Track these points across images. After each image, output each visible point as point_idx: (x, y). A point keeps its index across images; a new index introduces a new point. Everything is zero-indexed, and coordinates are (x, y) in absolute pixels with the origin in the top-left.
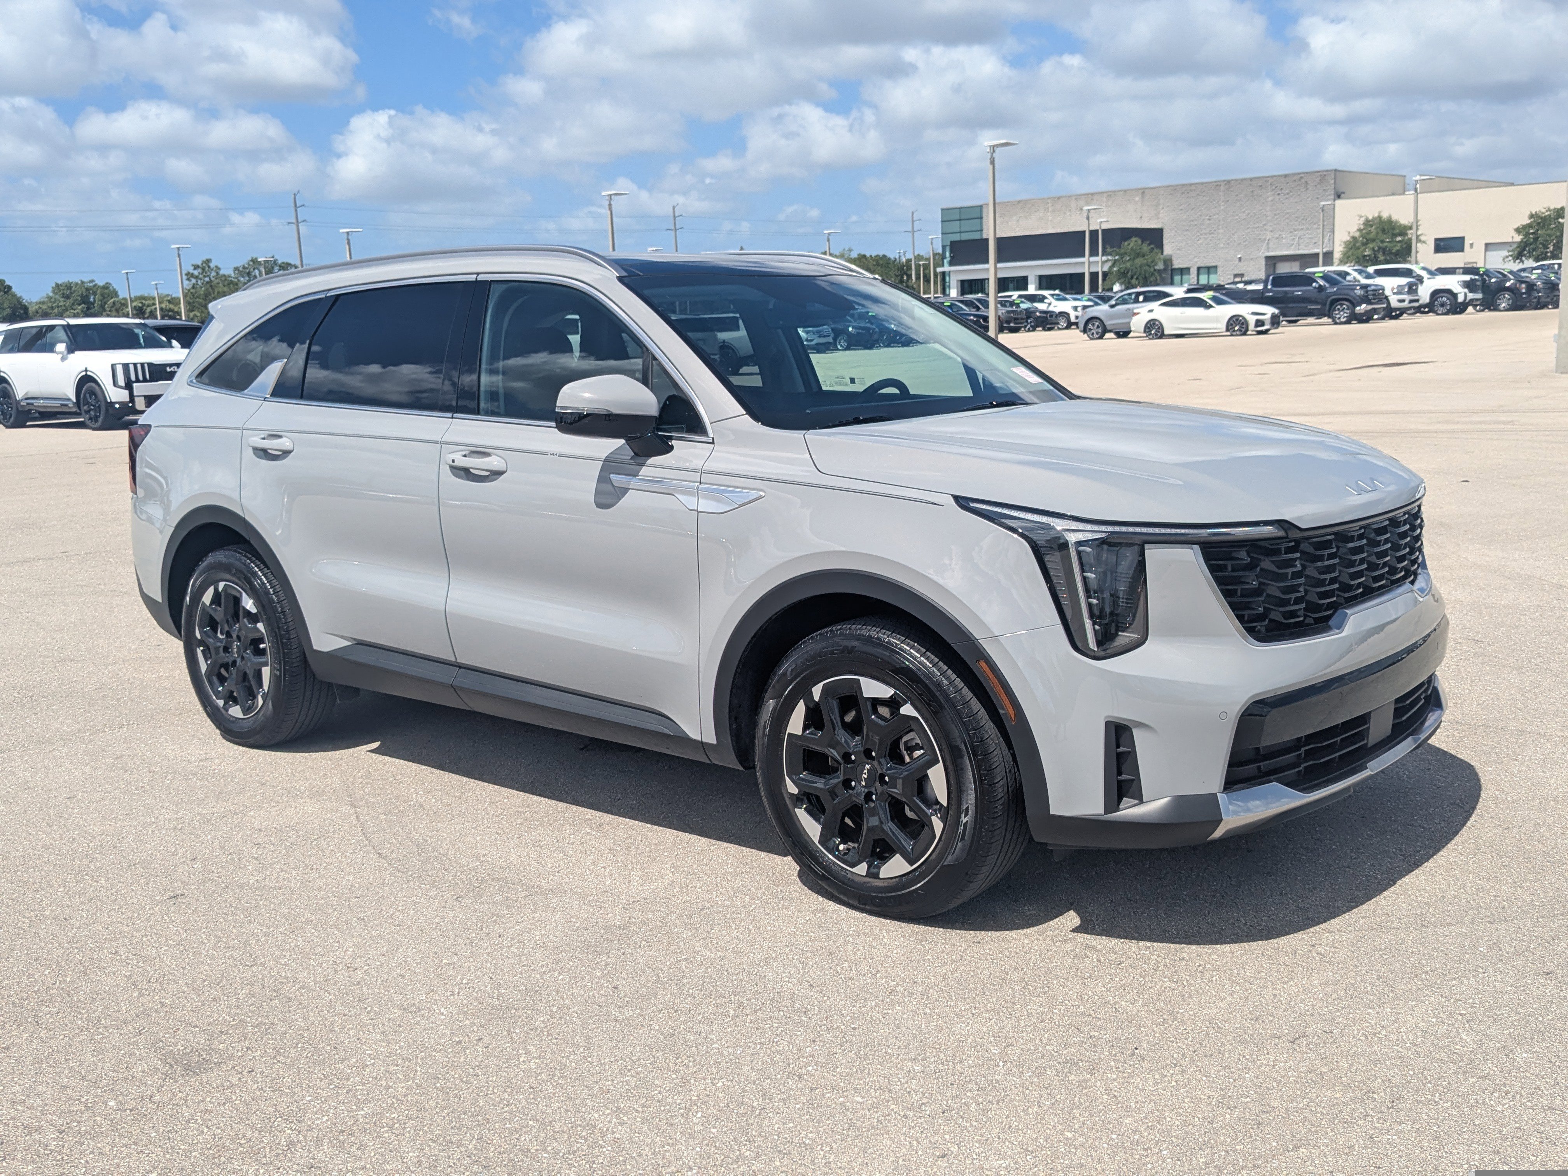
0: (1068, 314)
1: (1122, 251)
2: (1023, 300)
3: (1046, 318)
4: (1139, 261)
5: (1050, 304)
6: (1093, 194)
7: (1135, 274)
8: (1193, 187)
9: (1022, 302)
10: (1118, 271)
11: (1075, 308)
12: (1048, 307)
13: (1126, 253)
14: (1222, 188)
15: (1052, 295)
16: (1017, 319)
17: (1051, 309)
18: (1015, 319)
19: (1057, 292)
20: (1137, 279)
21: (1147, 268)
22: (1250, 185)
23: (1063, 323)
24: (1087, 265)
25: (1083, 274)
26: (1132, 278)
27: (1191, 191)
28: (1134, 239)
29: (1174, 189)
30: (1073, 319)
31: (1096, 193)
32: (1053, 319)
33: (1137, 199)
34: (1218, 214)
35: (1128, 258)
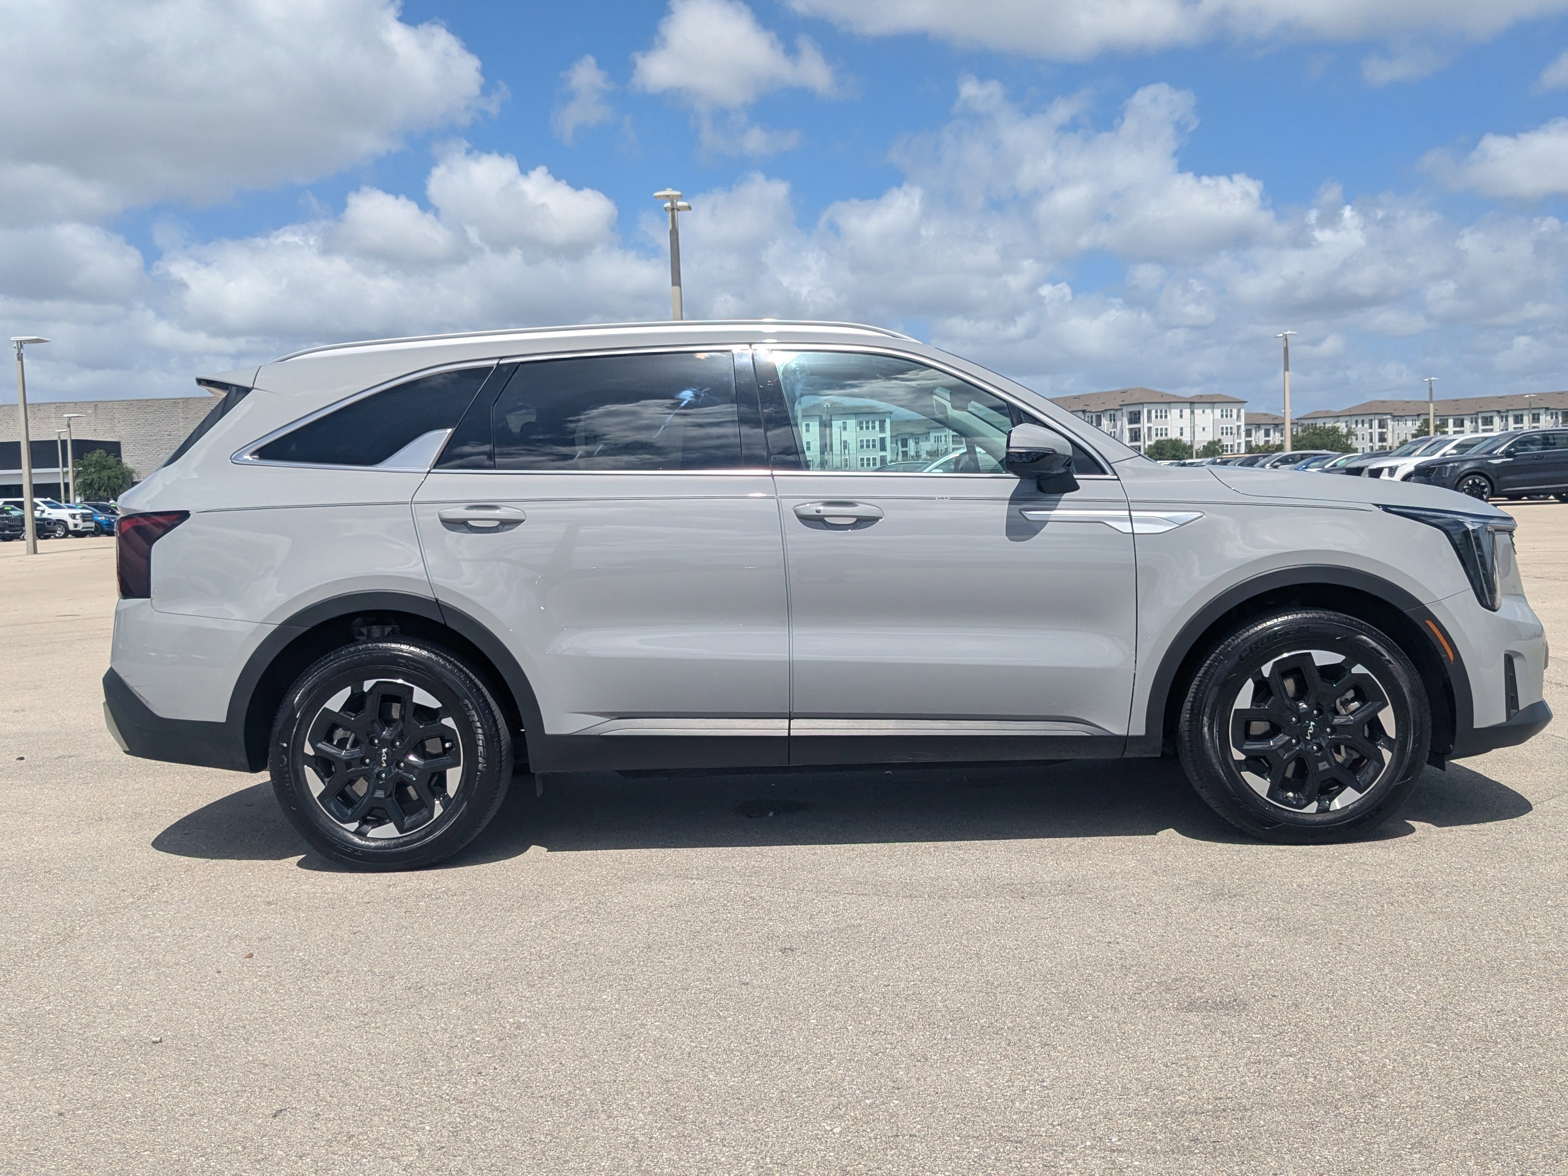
0: (66, 522)
1: (86, 462)
2: (13, 506)
3: (44, 524)
4: (105, 473)
5: (43, 512)
6: (39, 405)
7: (103, 486)
8: (150, 403)
9: (13, 509)
10: (84, 482)
11: (73, 516)
12: (41, 514)
13: (90, 465)
14: (181, 406)
15: (44, 502)
16: (13, 526)
17: (45, 516)
18: (10, 526)
19: (49, 499)
20: (105, 490)
21: (115, 480)
22: (209, 403)
23: (60, 532)
24: (61, 474)
25: (59, 484)
26: (99, 489)
27: (148, 406)
28: (98, 451)
29: (130, 404)
30: (71, 528)
31: (43, 404)
32: (50, 527)
33: (90, 411)
34: (178, 430)
35: (93, 470)
